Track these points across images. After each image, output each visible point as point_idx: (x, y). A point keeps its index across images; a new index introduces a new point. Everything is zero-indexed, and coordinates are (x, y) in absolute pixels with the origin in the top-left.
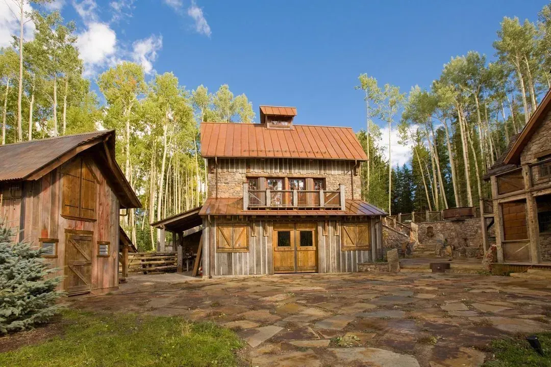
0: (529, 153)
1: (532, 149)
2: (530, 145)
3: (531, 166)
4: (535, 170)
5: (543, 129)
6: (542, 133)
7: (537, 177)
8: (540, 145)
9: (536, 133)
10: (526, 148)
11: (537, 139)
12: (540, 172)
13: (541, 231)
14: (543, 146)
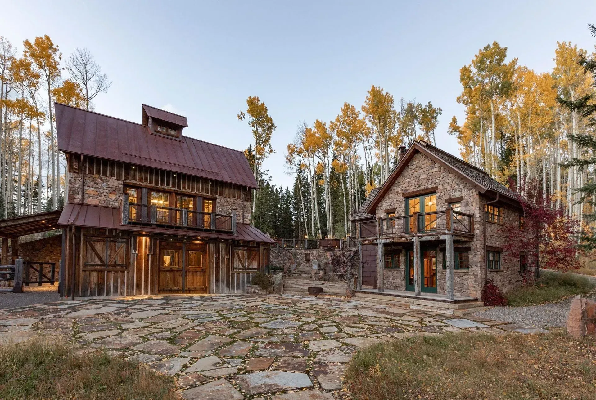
0: (382, 208)
1: (384, 206)
2: (382, 202)
3: (382, 219)
4: (385, 223)
5: (391, 192)
6: (390, 195)
7: (385, 227)
8: (389, 204)
9: (387, 194)
10: (380, 204)
11: (388, 199)
12: (387, 225)
13: (385, 267)
14: (390, 205)
